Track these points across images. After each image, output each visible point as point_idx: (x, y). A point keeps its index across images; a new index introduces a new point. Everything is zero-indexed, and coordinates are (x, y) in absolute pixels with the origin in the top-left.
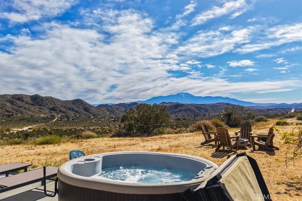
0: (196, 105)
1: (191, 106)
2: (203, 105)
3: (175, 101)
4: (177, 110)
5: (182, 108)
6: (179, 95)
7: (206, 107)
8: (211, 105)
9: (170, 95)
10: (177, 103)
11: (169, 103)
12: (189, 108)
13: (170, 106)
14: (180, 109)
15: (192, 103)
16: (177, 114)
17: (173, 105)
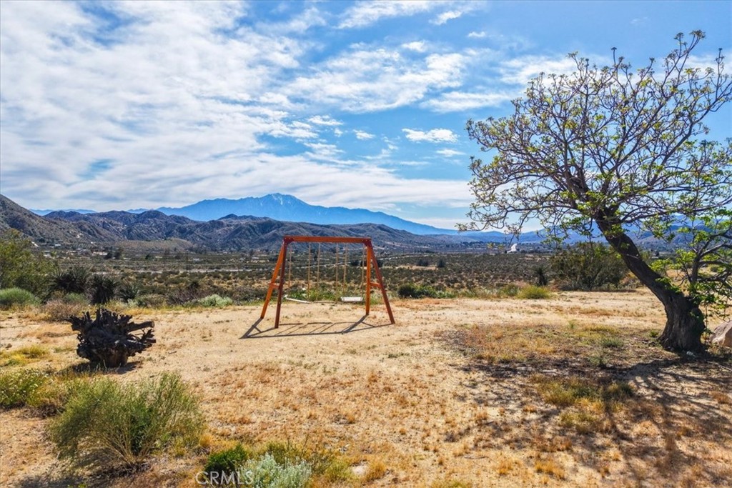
0: (312, 227)
1: (301, 229)
2: (328, 226)
3: (261, 214)
4: (266, 235)
5: (280, 232)
6: (269, 199)
7: (335, 231)
8: (347, 229)
9: (248, 198)
10: (265, 218)
11: (245, 217)
12: (297, 233)
13: (250, 225)
14: (274, 234)
15: (303, 221)
16: (266, 247)
17: (259, 224)
